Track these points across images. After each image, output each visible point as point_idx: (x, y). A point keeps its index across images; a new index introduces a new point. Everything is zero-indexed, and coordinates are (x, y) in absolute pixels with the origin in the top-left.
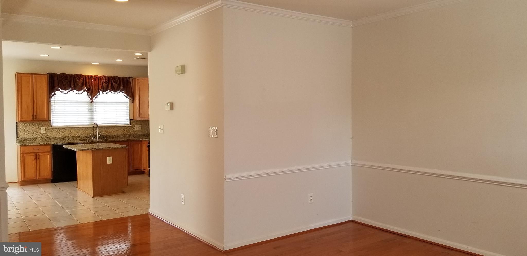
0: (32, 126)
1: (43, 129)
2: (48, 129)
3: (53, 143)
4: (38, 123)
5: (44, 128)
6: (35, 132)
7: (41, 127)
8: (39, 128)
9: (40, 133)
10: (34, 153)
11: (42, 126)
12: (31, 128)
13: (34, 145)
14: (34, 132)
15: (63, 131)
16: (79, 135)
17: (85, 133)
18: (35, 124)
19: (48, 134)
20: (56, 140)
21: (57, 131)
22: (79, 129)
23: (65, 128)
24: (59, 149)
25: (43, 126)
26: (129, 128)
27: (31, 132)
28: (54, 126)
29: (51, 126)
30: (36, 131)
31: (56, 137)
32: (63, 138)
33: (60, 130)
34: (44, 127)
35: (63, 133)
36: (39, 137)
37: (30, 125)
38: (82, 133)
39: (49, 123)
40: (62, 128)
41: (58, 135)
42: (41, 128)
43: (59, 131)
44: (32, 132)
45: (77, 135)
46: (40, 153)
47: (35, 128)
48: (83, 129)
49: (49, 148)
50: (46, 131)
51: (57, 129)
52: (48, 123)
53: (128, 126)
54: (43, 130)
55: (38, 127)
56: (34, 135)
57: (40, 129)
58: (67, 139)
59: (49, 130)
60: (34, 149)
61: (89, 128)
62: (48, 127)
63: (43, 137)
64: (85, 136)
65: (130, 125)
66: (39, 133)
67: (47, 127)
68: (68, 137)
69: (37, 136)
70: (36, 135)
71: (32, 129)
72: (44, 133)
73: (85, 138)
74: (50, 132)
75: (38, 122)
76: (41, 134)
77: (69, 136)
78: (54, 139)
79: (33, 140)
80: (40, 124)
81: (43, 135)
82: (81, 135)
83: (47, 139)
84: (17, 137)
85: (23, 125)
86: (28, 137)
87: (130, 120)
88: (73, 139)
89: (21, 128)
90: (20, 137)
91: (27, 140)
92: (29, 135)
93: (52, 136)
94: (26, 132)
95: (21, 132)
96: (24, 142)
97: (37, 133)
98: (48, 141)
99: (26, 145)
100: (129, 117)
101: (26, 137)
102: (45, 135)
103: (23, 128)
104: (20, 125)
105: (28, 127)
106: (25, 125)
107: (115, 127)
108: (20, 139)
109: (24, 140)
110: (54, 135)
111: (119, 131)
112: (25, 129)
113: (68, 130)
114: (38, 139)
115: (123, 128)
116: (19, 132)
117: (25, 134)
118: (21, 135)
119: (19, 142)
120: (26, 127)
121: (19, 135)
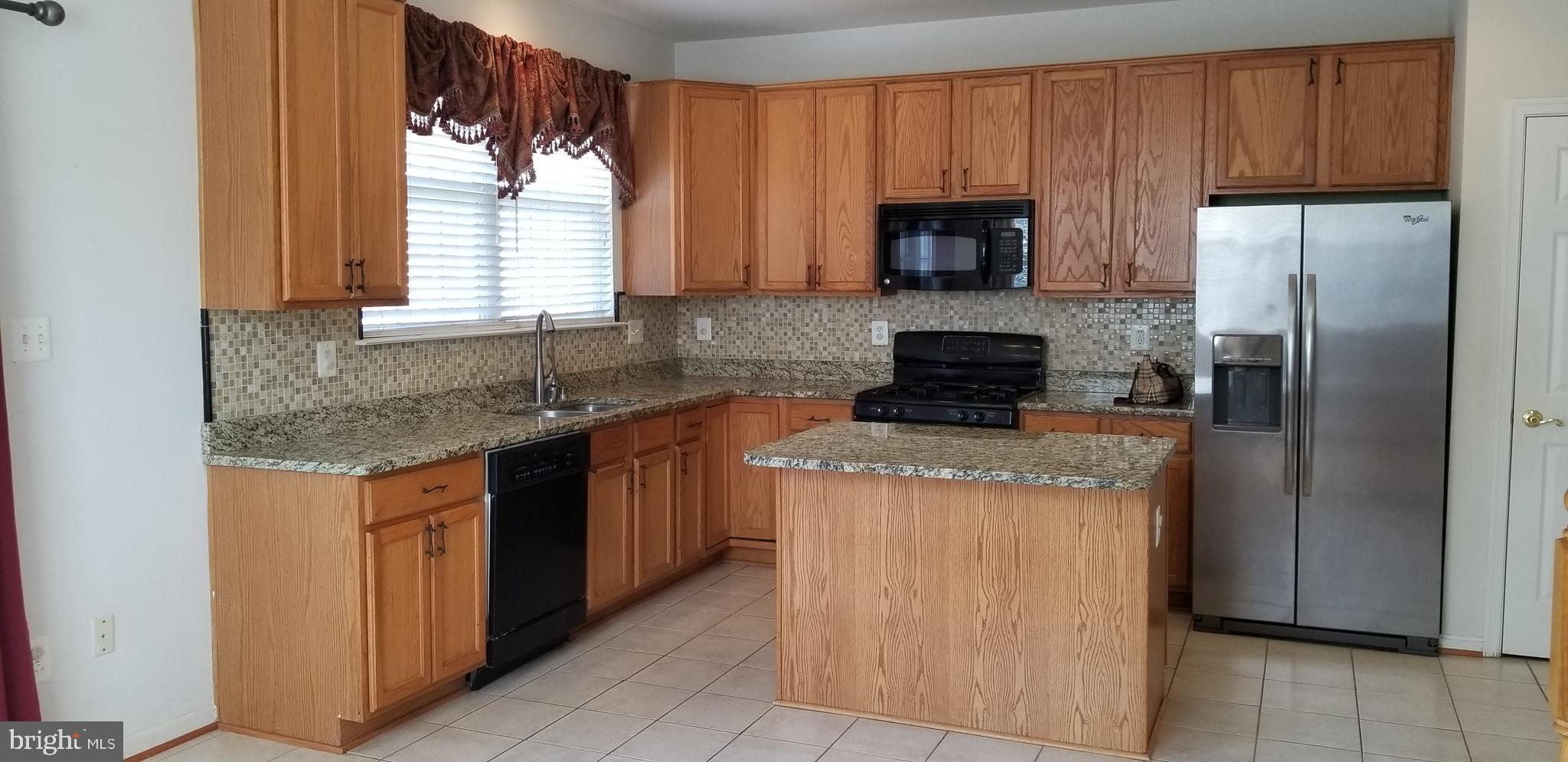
0: (279, 335)
1: (328, 353)
2: (349, 350)
3: (493, 441)
4: (302, 315)
5: (331, 345)
6: (292, 376)
7: (319, 339)
8: (308, 346)
9: (314, 382)
10: (422, 514)
11: (323, 336)
12: (275, 346)
13: (424, 466)
14: (286, 377)
15: (408, 365)
16: (463, 385)
17: (486, 368)
18: (290, 325)
19: (347, 385)
20: (383, 419)
21: (385, 360)
22: (461, 346)
23: (412, 344)
24: (517, 477)
25: (324, 331)
26: (615, 333)
27: (275, 377)
28: (379, 334)
29: (361, 338)
30: (298, 369)
31: (384, 404)
32: (410, 404)
33: (395, 359)
34: (329, 338)
35: (408, 371)
36: (309, 405)
37: (267, 326)
38: (475, 370)
39: (350, 314)
40: (403, 344)
41: (386, 388)
42: (320, 347)
43: (390, 362)
44: (280, 379)
45: (456, 385)
46: (445, 513)
47: (291, 347)
48: (478, 346)
49: (479, 475)
50: (342, 363)
51: (383, 352)
52: (345, 315)
53: (612, 328)
54: (325, 359)
55: (303, 341)
56: (286, 394)
57: (314, 353)
58: (424, 407)
59: (351, 356)
60: (425, 491)
61: (497, 342)
62: (345, 343)
63: (326, 402)
64: (488, 388)
65: (617, 319)
66: (309, 381)
67: (341, 343)
68: (427, 397)
69: (298, 398)
70: (298, 391)
71: (279, 355)
72: (331, 379)
73: (488, 394)
74: (356, 370)
75: (300, 312)
76: (316, 387)
77: (430, 390)
78: (379, 415)
80: (313, 324)
81: (326, 395)
82: (471, 382)
83: (350, 415)
84: (209, 416)
85: (236, 327)
86: (260, 411)
87: (615, 293)
88: (447, 408)
89: (224, 352)
90: (220, 415)
91: (261, 431)
92: (263, 395)
93: (366, 397)
94: (251, 373)
95: (226, 376)
96: (248, 445)
97: (300, 384)
98: (350, 430)
99: (393, 467)
100: (610, 280)
101: (252, 410)
102: (334, 388)
103: (237, 352)
104: (223, 329)
105: (261, 342)
106: (243, 328)
107: (575, 332)
108: (227, 429)
109: (247, 429)
110: (372, 389)
111: (587, 350)
112: (244, 358)
113: (426, 358)
114: (310, 423)
115: (598, 334)
116: (217, 378)
117: (245, 389)
118: (226, 400)
119: (224, 448)
120: (249, 343)
121: (215, 400)
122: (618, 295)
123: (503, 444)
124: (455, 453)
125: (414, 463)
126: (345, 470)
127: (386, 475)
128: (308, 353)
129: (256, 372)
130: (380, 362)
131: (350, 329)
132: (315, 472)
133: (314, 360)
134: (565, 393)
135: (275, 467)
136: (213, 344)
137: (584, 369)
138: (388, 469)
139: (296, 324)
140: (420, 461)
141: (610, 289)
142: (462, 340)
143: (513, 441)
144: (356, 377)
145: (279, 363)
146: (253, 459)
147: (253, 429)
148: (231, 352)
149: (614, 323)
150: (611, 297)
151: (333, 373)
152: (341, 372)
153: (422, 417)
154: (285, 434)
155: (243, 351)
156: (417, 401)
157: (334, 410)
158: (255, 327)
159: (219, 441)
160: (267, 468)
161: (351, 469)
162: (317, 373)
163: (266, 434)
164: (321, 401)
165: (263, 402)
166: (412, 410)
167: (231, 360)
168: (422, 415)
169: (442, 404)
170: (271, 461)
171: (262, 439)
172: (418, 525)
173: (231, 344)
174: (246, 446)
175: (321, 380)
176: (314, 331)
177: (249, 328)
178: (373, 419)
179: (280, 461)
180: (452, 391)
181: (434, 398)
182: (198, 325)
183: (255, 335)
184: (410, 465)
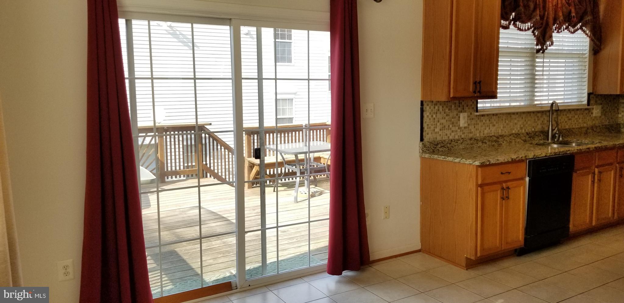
0: (447, 110)
1: (464, 117)
2: (472, 116)
4: (455, 103)
5: (466, 114)
6: (451, 126)
7: (461, 112)
8: (457, 115)
9: (459, 128)
10: (500, 183)
11: (463, 111)
12: (445, 115)
13: (502, 164)
14: (449, 126)
16: (517, 132)
17: (527, 125)
18: (451, 106)
19: (471, 130)
20: (484, 144)
21: (486, 121)
22: (517, 116)
23: (497, 114)
24: (541, 171)
25: (463, 109)
26: (587, 112)
27: (445, 126)
28: (484, 110)
29: (477, 112)
30: (453, 123)
31: (485, 138)
32: (495, 139)
33: (490, 121)
34: (465, 112)
35: (495, 126)
36: (457, 137)
37: (443, 107)
38: (522, 126)
39: (473, 103)
40: (493, 115)
41: (486, 132)
42: (462, 115)
43: (488, 121)
44: (447, 127)
45: (514, 132)
46: (509, 183)
47: (451, 115)
48: (524, 116)
50: (469, 122)
51: (485, 117)
52: (471, 103)
53: (586, 109)
54: (463, 120)
55: (455, 112)
56: (448, 132)
57: (459, 117)
58: (501, 140)
59: (473, 119)
60: (502, 173)
61: (532, 114)
62: (471, 114)
63: (463, 136)
64: (527, 134)
65: (588, 104)
66: (457, 128)
67: (469, 114)
68: (502, 136)
69: (453, 134)
70: (453, 131)
71: (447, 118)
72: (465, 128)
73: (527, 136)
74: (474, 124)
75: (455, 101)
76: (459, 130)
77: (503, 133)
78: (483, 142)
79: (448, 145)
80: (459, 107)
81: (463, 133)
82: (520, 131)
83: (471, 142)
84: (422, 139)
85: (432, 107)
86: (439, 138)
87: (588, 94)
88: (510, 141)
89: (428, 116)
90: (426, 139)
91: (439, 146)
92: (440, 133)
93: (478, 135)
94: (436, 125)
95: (428, 125)
96: (435, 151)
97: (453, 129)
98: (471, 147)
99: (490, 163)
100: (586, 87)
101: (436, 138)
102: (466, 131)
103: (432, 116)
104: (428, 108)
105: (441, 113)
106: (434, 108)
107: (568, 111)
108: (428, 144)
109: (435, 145)
110: (480, 132)
111: (573, 119)
112: (434, 119)
113: (502, 120)
114: (457, 144)
115: (578, 112)
116: (425, 125)
117: (434, 130)
118: (428, 134)
119: (427, 151)
120: (437, 113)
121: (424, 134)
122: (589, 95)
123: (535, 157)
124: (515, 159)
125: (498, 162)
126: (471, 162)
127: (487, 166)
128: (457, 117)
129: (438, 124)
130: (484, 121)
131: (473, 108)
132: (459, 162)
133: (459, 120)
134: (562, 137)
135: (445, 159)
136: (424, 113)
137: (571, 127)
138: (488, 163)
139: (453, 106)
140: (500, 162)
141: (586, 92)
142: (517, 113)
143: (539, 156)
144: (475, 127)
145: (447, 121)
146: (437, 156)
147: (436, 145)
148: (430, 116)
149: (587, 107)
150: (586, 95)
151: (466, 125)
152: (469, 125)
153: (500, 144)
154: (448, 147)
155: (434, 116)
156: (498, 138)
157: (465, 139)
158: (439, 107)
159: (425, 148)
160: (442, 159)
161: (473, 162)
162: (460, 125)
163: (441, 147)
164: (461, 136)
165: (440, 135)
166: (496, 141)
167: (430, 119)
168: (499, 143)
169: (508, 139)
170: (443, 157)
171: (440, 149)
172: (499, 187)
173: (430, 113)
174: (434, 151)
175: (461, 128)
176: (459, 109)
177: (436, 108)
178: (480, 144)
179: (447, 157)
180: (512, 134)
181: (505, 137)
182: (419, 106)
183: (439, 110)
184: (496, 162)
